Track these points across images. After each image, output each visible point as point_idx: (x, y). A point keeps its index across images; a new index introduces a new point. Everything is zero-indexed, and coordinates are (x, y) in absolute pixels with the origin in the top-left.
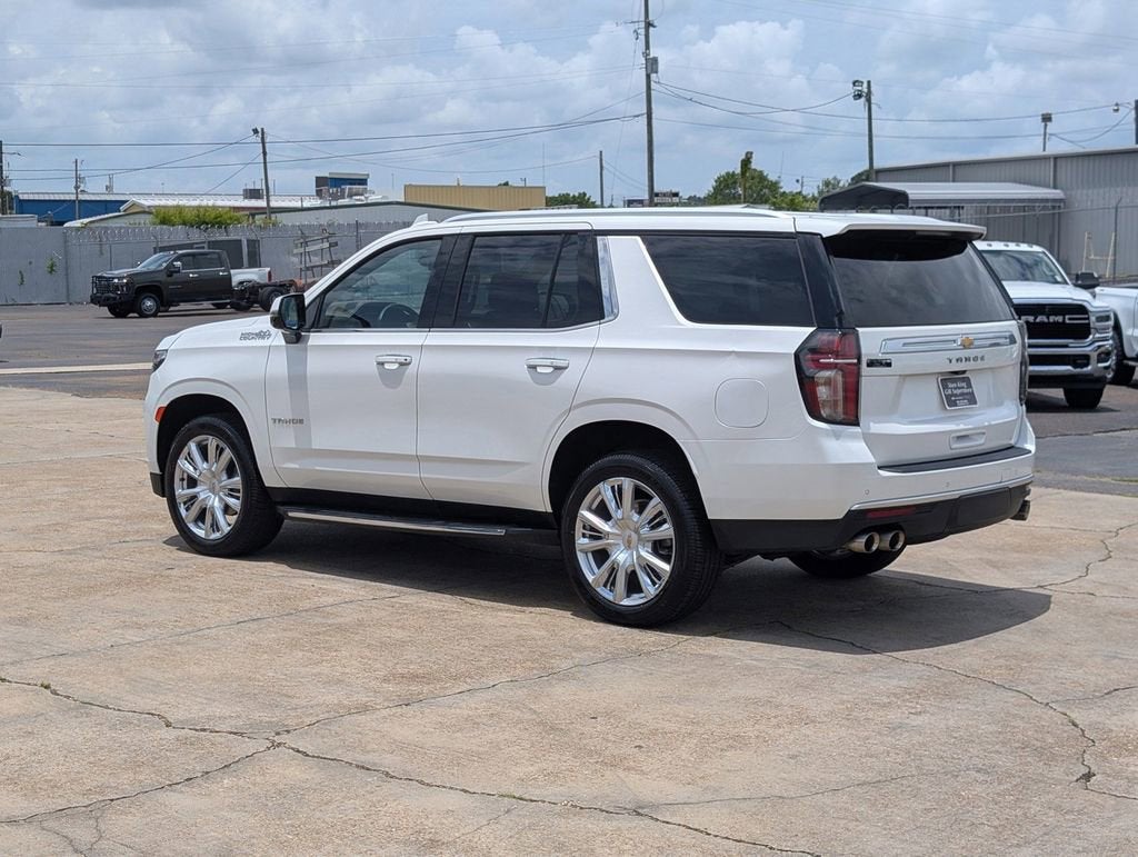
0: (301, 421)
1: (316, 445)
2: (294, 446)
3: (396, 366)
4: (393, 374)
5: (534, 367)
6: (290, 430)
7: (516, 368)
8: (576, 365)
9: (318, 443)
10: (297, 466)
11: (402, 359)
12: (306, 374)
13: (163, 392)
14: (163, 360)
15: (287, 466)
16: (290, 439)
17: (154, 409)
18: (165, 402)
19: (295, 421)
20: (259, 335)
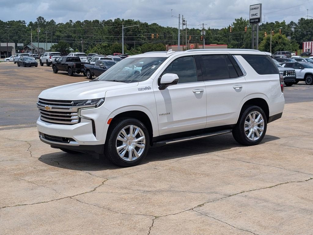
0: (170, 113)
1: (174, 120)
2: (167, 122)
3: (200, 92)
4: (199, 95)
5: (235, 88)
6: (165, 117)
7: (231, 88)
8: (244, 86)
9: (175, 119)
10: (167, 128)
11: (201, 90)
12: (170, 98)
13: (112, 113)
14: (104, 102)
15: (163, 128)
16: (165, 120)
17: (107, 120)
18: (113, 116)
19: (167, 114)
20: (146, 88)
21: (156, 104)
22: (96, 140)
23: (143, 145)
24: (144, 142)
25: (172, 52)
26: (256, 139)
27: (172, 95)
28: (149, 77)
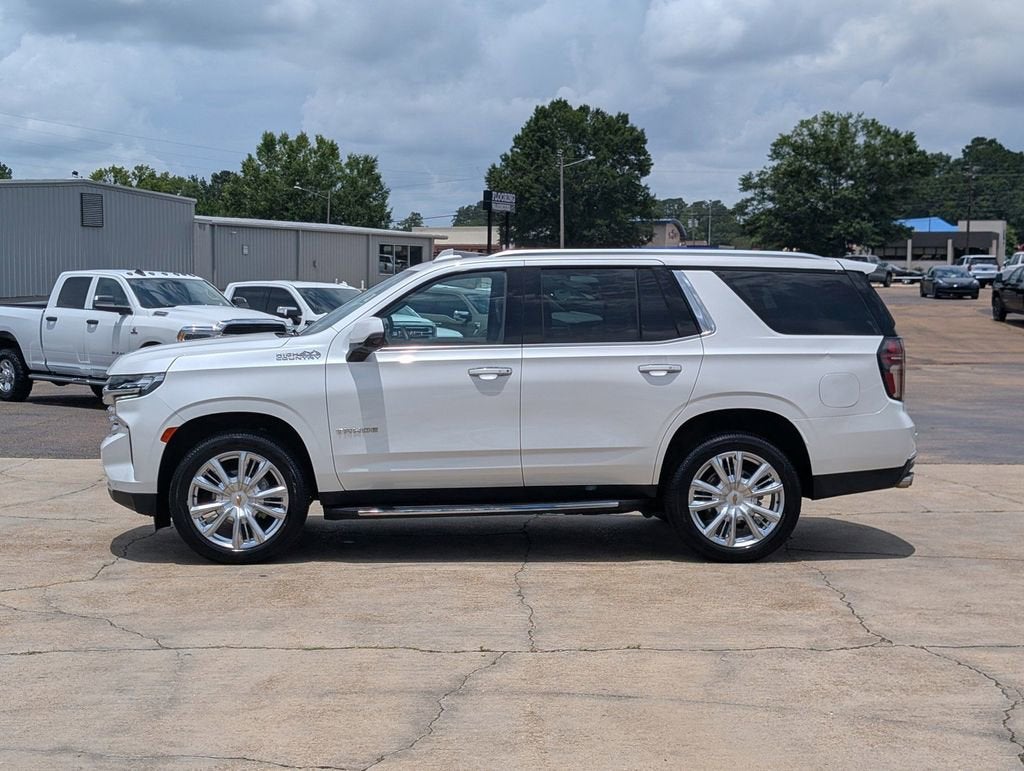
0: (375, 430)
1: (392, 450)
2: (365, 452)
3: (494, 377)
5: (645, 372)
6: (361, 439)
7: (632, 373)
9: (397, 447)
10: (366, 470)
11: (502, 371)
12: (381, 388)
13: (176, 413)
14: (161, 382)
15: (351, 471)
16: (359, 446)
17: (160, 429)
18: (177, 423)
19: (366, 430)
20: (303, 355)
21: (327, 401)
22: (133, 481)
23: (280, 510)
24: (286, 502)
25: (452, 256)
26: (744, 543)
27: (387, 379)
28: (330, 326)
